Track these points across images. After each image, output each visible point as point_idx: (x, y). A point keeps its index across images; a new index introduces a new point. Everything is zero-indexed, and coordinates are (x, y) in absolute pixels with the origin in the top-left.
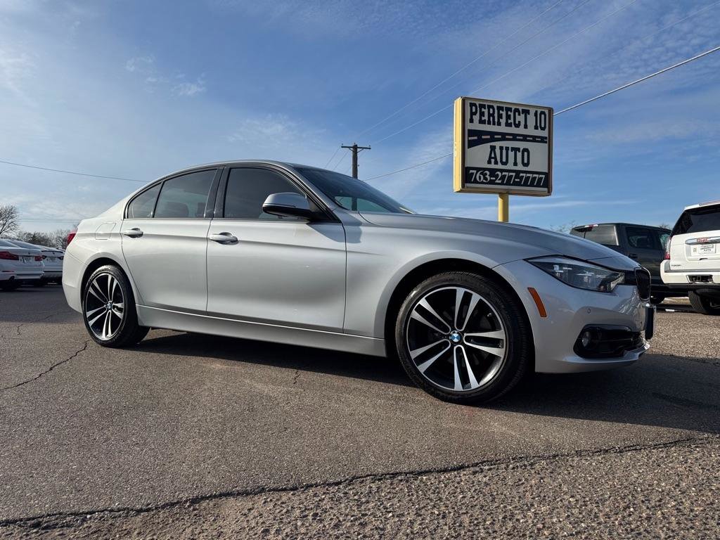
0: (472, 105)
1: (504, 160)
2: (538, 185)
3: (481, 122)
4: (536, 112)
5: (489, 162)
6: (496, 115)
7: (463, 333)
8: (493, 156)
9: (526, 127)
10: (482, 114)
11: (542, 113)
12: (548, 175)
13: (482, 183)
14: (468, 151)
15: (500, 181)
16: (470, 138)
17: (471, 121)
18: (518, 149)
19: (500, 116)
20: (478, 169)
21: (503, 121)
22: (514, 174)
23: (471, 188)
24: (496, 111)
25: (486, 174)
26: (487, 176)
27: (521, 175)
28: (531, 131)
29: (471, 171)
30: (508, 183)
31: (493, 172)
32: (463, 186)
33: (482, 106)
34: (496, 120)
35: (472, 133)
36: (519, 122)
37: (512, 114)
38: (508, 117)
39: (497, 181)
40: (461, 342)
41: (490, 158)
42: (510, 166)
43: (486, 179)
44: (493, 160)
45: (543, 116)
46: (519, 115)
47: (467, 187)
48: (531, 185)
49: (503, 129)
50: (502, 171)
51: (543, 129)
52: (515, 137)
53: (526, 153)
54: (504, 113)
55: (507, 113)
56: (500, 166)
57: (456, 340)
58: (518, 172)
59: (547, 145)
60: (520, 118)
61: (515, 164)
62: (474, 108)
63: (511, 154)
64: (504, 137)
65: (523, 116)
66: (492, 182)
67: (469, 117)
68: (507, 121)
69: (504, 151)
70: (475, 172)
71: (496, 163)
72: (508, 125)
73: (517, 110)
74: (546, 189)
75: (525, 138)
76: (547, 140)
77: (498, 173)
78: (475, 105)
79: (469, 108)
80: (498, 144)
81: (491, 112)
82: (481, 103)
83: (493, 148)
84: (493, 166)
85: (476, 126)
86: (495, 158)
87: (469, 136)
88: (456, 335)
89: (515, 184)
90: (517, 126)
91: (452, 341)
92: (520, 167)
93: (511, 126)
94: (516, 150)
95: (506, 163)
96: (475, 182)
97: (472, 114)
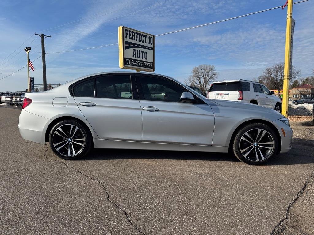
0: (126, 30)
1: (139, 56)
2: (150, 68)
3: (130, 38)
4: (149, 36)
5: (133, 56)
6: (135, 36)
7: (258, 143)
8: (135, 54)
9: (146, 43)
10: (130, 35)
11: (151, 37)
12: (153, 63)
13: (131, 65)
14: (126, 50)
15: (137, 65)
16: (126, 45)
17: (126, 37)
18: (143, 52)
19: (137, 37)
20: (130, 59)
21: (138, 39)
22: (142, 62)
23: (127, 67)
24: (135, 34)
25: (132, 61)
26: (133, 62)
27: (145, 63)
28: (147, 45)
29: (127, 60)
30: (140, 66)
31: (135, 60)
32: (124, 66)
33: (130, 31)
34: (135, 38)
35: (127, 43)
36: (143, 40)
37: (141, 36)
38: (140, 38)
39: (136, 65)
40: (257, 146)
41: (134, 55)
42: (140, 59)
43: (132, 63)
44: (135, 56)
45: (151, 39)
46: (143, 37)
47: (126, 67)
48: (148, 67)
49: (137, 42)
50: (138, 60)
51: (152, 44)
52: (142, 47)
53: (146, 54)
54: (138, 35)
55: (139, 36)
56: (137, 58)
57: (256, 145)
58: (143, 62)
59: (153, 51)
60: (144, 39)
61: (142, 58)
62: (127, 32)
63: (141, 54)
64: (138, 46)
65: (145, 37)
66: (134, 65)
67: (125, 36)
68: (139, 39)
69: (138, 52)
70: (128, 60)
71: (136, 57)
72: (140, 41)
73: (142, 35)
74: (152, 69)
75: (146, 47)
76: (152, 49)
77: (137, 61)
78: (127, 30)
79: (125, 31)
80: (136, 49)
81: (133, 35)
82: (130, 30)
83: (134, 50)
84: (134, 58)
85: (128, 40)
86: (135, 55)
87: (125, 44)
88: (256, 144)
89: (143, 66)
90: (143, 42)
91: (254, 146)
92: (144, 60)
93: (141, 42)
94: (142, 52)
95: (139, 57)
96: (129, 64)
97: (127, 34)
